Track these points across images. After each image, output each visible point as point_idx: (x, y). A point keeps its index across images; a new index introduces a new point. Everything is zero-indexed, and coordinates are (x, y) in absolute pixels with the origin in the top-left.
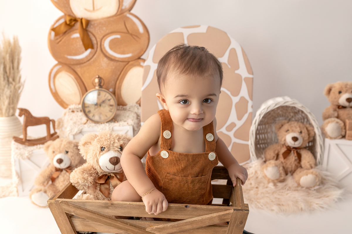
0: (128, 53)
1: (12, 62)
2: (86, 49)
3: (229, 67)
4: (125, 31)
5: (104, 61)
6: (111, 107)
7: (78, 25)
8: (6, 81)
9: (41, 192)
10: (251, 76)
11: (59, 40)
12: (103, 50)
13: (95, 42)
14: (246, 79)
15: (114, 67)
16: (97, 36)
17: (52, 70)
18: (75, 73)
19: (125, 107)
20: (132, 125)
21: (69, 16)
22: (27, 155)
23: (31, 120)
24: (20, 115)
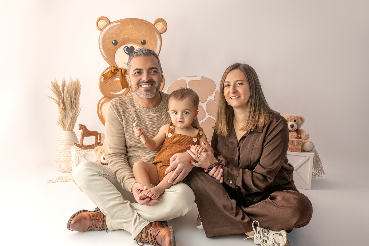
1: (76, 95)
2: (123, 89)
3: (215, 102)
7: (119, 72)
8: (71, 107)
11: (106, 82)
17: (100, 101)
21: (114, 67)
22: (84, 154)
23: (87, 133)
24: (80, 129)
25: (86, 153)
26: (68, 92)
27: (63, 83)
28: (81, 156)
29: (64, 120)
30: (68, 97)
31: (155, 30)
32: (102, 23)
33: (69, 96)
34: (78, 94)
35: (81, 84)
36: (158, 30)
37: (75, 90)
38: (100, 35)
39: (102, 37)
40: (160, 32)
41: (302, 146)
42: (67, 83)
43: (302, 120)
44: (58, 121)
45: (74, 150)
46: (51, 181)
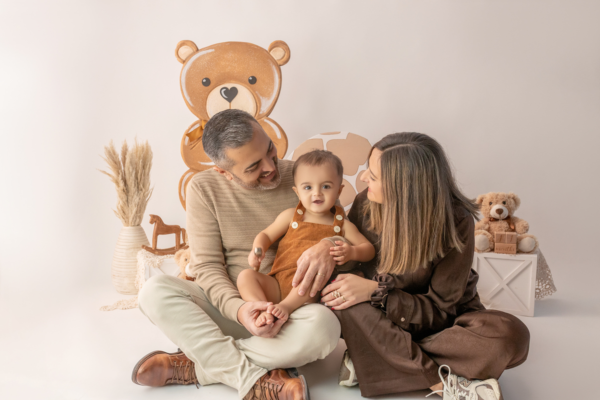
1: (144, 167)
8: (136, 188)
11: (193, 146)
17: (183, 176)
22: (158, 263)
23: (162, 228)
24: (151, 223)
25: (162, 261)
26: (131, 162)
27: (123, 148)
28: (153, 265)
29: (125, 209)
30: (132, 172)
31: (271, 59)
32: (185, 51)
33: (133, 169)
34: (148, 166)
35: (153, 150)
36: (276, 59)
37: (143, 160)
38: (182, 69)
39: (185, 72)
40: (279, 63)
41: (518, 244)
42: (130, 149)
43: (516, 201)
44: (116, 210)
45: (142, 257)
46: (106, 307)
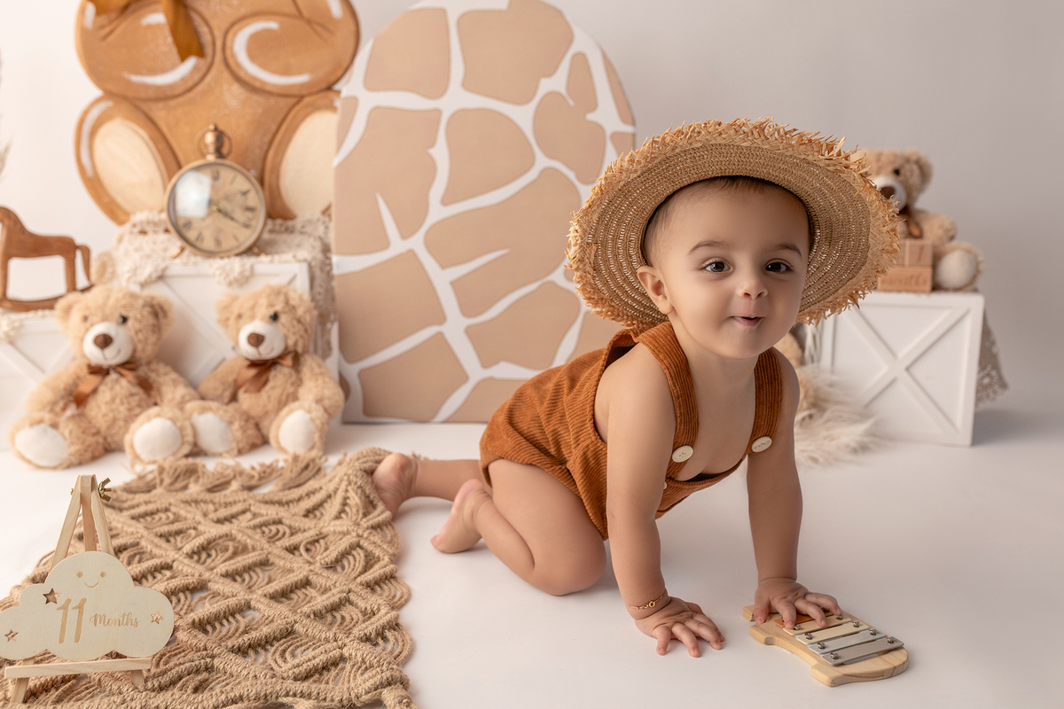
0: (299, 73)
2: (183, 58)
3: (571, 103)
4: (292, 10)
5: (233, 95)
6: (249, 214)
9: (42, 426)
10: (629, 129)
11: (107, 30)
12: (231, 61)
13: (206, 38)
14: (617, 137)
15: (260, 111)
16: (214, 23)
17: (86, 113)
18: (151, 123)
19: (290, 223)
20: (305, 260)
23: (22, 242)
25: (16, 324)
41: (935, 267)
